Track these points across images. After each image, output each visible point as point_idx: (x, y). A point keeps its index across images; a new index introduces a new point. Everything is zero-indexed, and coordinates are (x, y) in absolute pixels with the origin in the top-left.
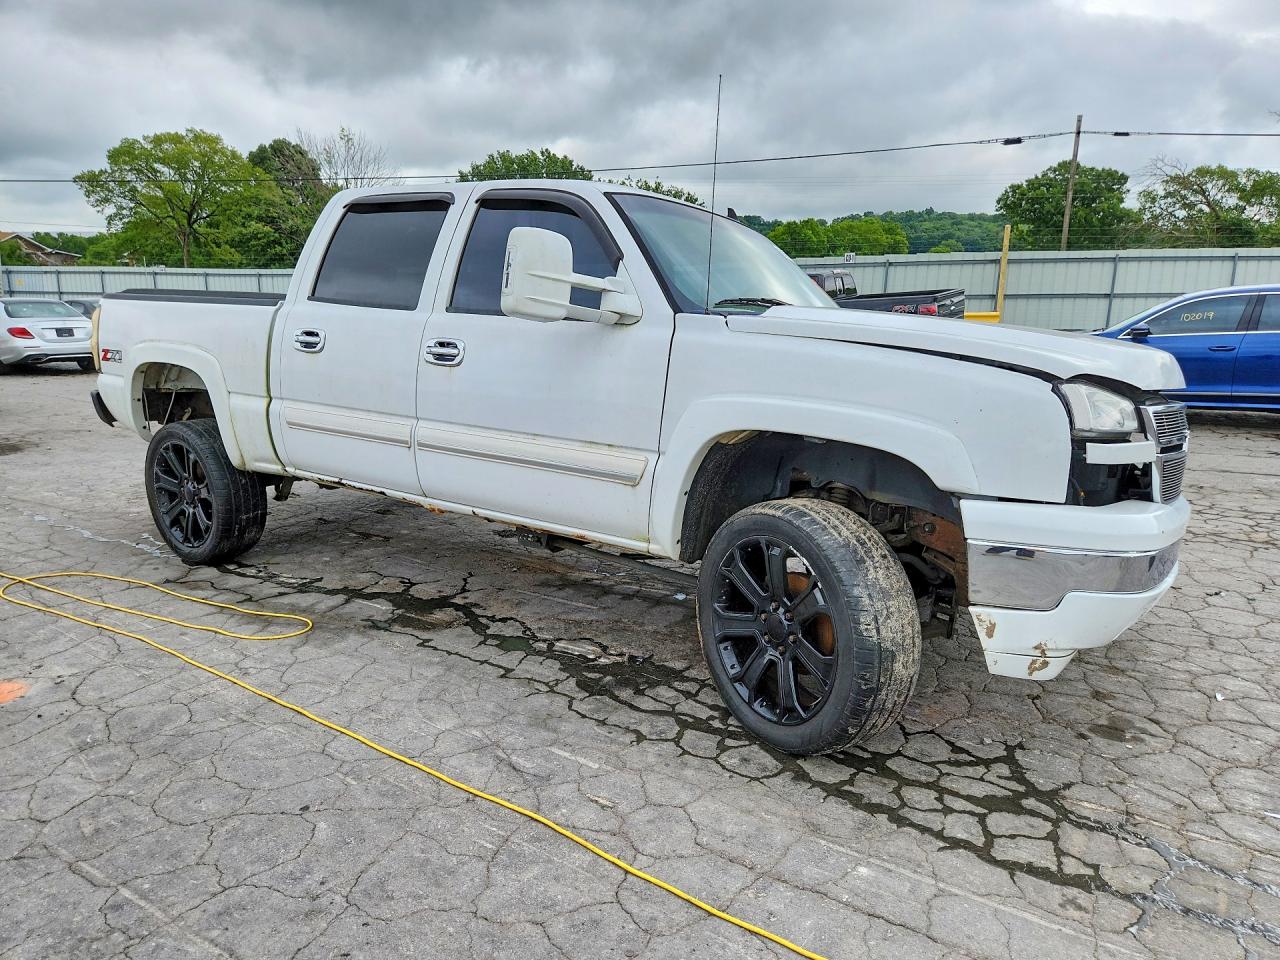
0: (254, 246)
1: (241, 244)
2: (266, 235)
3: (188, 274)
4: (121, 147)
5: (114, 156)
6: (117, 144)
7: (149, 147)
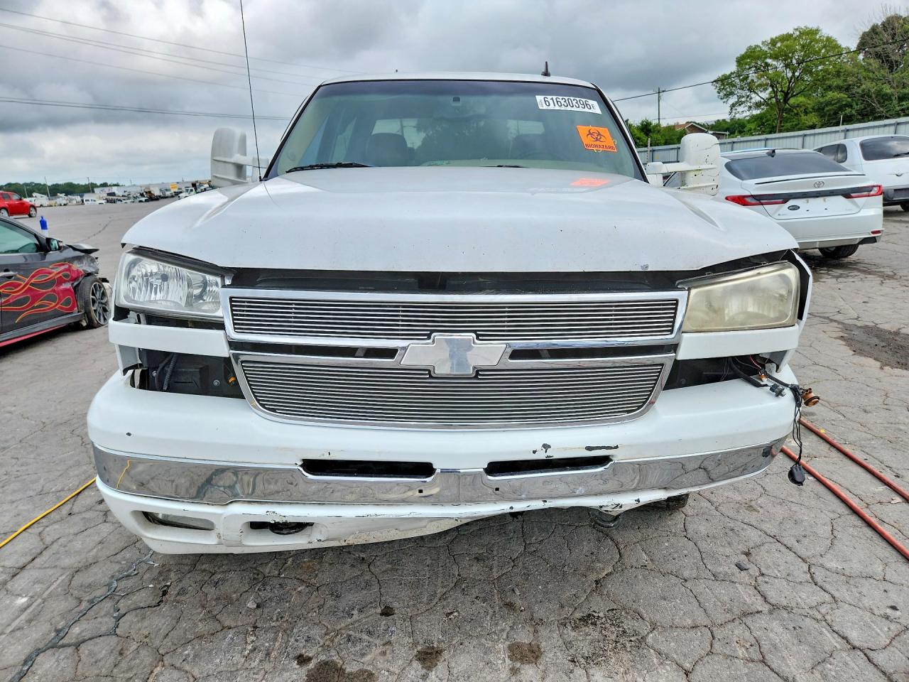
0: (828, 111)
1: (820, 110)
2: (839, 100)
3: (779, 138)
4: (746, 52)
5: (740, 61)
6: (743, 51)
7: (765, 48)
